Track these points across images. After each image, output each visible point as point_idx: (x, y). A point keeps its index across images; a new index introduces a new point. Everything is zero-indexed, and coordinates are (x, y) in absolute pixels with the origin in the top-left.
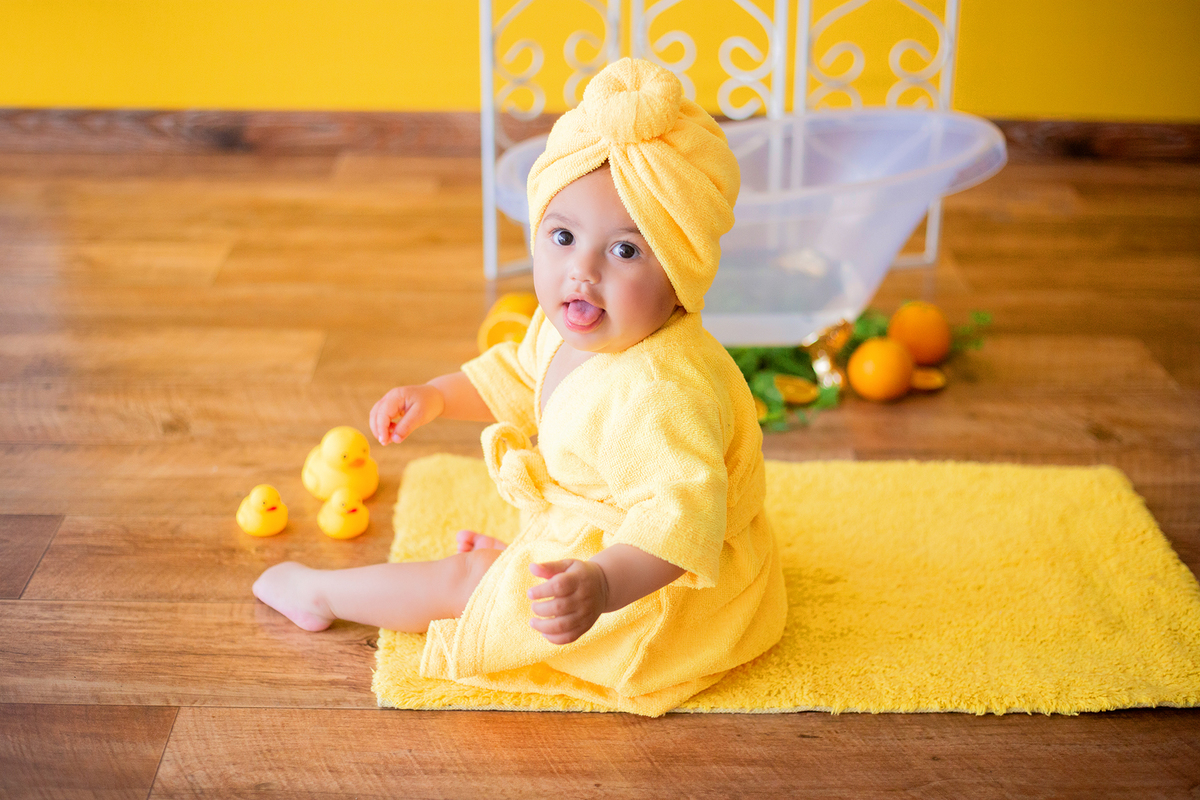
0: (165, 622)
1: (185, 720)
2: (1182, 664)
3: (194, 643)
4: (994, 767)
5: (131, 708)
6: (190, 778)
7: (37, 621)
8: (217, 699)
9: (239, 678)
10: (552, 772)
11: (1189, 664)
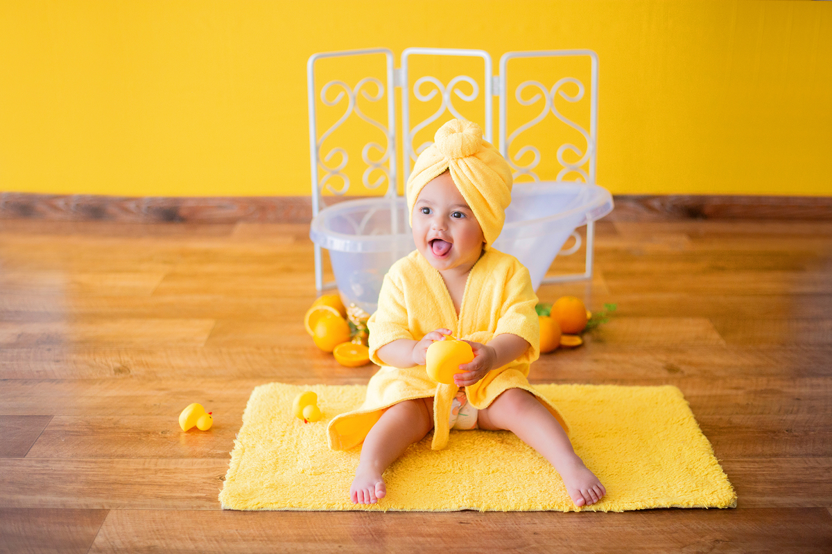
0: (106, 468)
1: (112, 516)
2: (690, 486)
3: (122, 479)
4: (568, 537)
5: (82, 510)
6: (112, 543)
7: (33, 468)
8: (131, 505)
9: (145, 495)
10: (315, 540)
11: (694, 485)
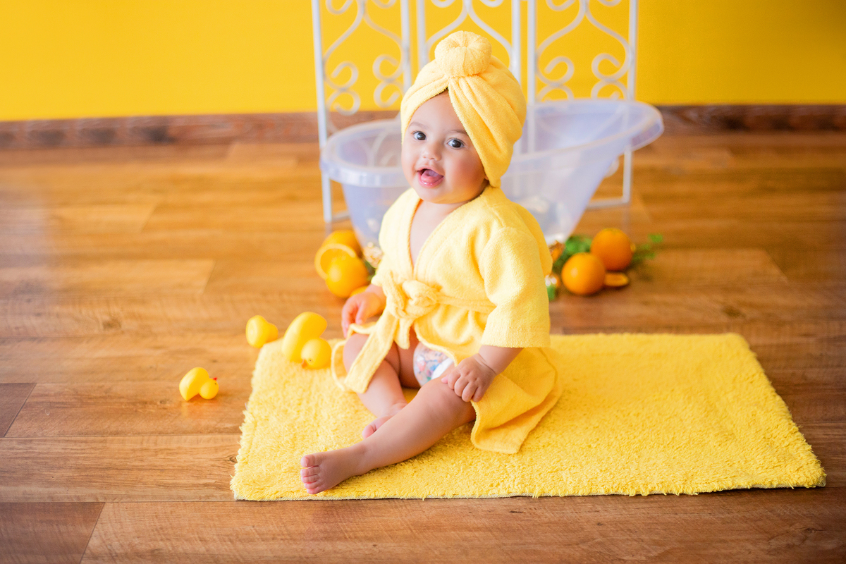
0: (98, 449)
1: (108, 511)
2: (770, 460)
3: (117, 462)
4: (639, 529)
5: (73, 504)
6: (109, 547)
7: (15, 451)
8: (129, 497)
9: (145, 484)
10: (346, 538)
11: (775, 460)
